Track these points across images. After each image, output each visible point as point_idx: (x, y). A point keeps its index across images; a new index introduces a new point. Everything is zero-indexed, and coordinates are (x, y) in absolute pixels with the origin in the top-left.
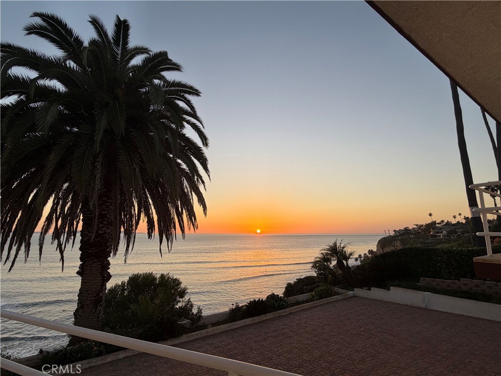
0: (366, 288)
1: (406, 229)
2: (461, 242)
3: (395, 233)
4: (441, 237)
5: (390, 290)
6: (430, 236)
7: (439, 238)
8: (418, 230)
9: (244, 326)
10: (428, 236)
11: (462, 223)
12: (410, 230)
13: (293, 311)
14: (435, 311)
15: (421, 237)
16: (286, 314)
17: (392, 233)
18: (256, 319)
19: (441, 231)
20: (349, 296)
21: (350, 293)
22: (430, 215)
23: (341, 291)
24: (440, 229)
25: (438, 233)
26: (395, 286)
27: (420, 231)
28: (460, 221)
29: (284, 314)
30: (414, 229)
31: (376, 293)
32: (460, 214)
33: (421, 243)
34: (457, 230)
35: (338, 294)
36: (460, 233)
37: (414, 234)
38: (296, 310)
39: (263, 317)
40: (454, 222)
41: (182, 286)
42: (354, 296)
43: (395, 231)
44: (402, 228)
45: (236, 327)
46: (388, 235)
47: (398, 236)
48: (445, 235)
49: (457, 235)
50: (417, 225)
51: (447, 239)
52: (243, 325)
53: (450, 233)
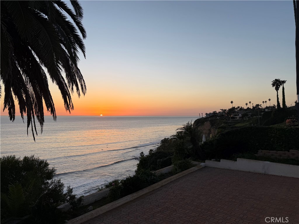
0: (214, 160)
1: (215, 113)
2: (251, 122)
3: (206, 115)
4: (238, 118)
5: (236, 161)
6: (231, 118)
7: (236, 119)
8: (223, 113)
9: (125, 204)
10: (229, 118)
11: (250, 109)
12: (217, 113)
13: (164, 184)
14: (273, 175)
15: (224, 119)
16: (159, 187)
17: (204, 116)
18: (135, 195)
19: (238, 114)
20: (202, 167)
21: (202, 164)
22: (232, 102)
23: (195, 163)
24: (238, 113)
25: (236, 115)
26: (240, 158)
27: (224, 114)
28: (250, 107)
29: (157, 187)
30: (220, 112)
31: (225, 164)
32: (250, 102)
33: (224, 123)
34: (248, 113)
35: (194, 166)
36: (250, 116)
37: (220, 116)
38: (166, 183)
39: (141, 193)
40: (245, 108)
41: (50, 167)
42: (205, 167)
43: (206, 114)
44: (212, 112)
45: (118, 205)
46: (201, 117)
47: (208, 118)
48: (240, 117)
49: (248, 117)
50: (222, 110)
51: (241, 120)
52: (124, 202)
53: (244, 116)
